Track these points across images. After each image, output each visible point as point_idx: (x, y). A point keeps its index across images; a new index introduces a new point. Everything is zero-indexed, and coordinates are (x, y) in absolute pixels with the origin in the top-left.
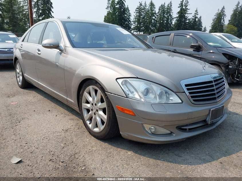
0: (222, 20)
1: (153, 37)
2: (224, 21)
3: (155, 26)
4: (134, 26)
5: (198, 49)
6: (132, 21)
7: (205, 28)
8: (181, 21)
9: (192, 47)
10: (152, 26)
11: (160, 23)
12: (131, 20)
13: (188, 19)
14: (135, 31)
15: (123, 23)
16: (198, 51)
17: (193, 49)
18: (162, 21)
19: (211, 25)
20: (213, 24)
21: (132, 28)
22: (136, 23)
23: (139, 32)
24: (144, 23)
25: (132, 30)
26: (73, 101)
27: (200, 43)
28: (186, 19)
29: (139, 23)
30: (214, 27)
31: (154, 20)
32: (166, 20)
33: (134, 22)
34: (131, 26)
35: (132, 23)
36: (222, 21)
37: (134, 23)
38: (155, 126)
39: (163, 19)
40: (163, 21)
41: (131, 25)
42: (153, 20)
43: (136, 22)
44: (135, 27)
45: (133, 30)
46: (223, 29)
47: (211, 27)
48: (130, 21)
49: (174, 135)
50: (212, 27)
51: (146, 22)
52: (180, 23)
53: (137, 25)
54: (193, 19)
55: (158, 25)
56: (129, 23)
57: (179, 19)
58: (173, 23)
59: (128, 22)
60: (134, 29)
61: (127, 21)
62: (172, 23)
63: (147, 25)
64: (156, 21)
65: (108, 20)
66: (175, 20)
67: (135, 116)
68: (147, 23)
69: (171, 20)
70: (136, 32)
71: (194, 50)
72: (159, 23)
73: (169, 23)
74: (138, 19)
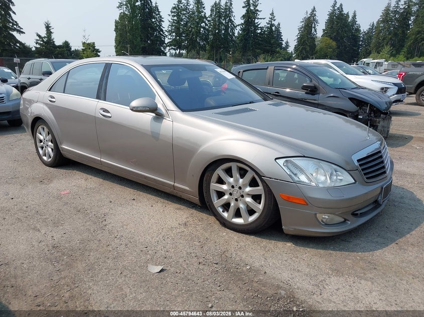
0: (313, 29)
1: (239, 72)
2: (316, 32)
3: (206, 39)
4: (171, 39)
5: (313, 90)
6: (166, 31)
7: (287, 42)
8: (249, 30)
9: (304, 88)
10: (202, 39)
11: (214, 35)
12: (164, 29)
13: (260, 27)
14: (172, 49)
15: (151, 34)
16: (313, 94)
17: (306, 91)
18: (217, 31)
19: (297, 38)
20: (299, 36)
21: (166, 42)
22: (174, 34)
23: (179, 50)
24: (187, 35)
25: (167, 46)
26: (187, 188)
27: (315, 83)
28: (256, 27)
29: (179, 34)
30: (301, 40)
31: (204, 28)
32: (224, 29)
33: (170, 32)
34: (165, 39)
35: (166, 33)
36: (313, 31)
37: (170, 35)
38: (328, 215)
39: (219, 27)
40: (220, 31)
41: (164, 36)
42: (202, 30)
43: (173, 32)
44: (172, 41)
45: (169, 46)
46: (315, 45)
47: (296, 41)
48: (162, 31)
49: (349, 222)
50: (298, 42)
51: (190, 32)
52: (247, 34)
53: (174, 37)
54: (268, 27)
55: (211, 37)
56: (161, 34)
57: (245, 27)
58: (236, 34)
59: (159, 32)
60: (170, 44)
61: (157, 30)
62: (234, 34)
63: (192, 37)
64: (208, 30)
65: (123, 30)
66: (238, 28)
67: (307, 205)
68: (193, 35)
69: (232, 29)
70: (174, 49)
71: (306, 93)
72: (212, 35)
73: (230, 35)
74: (177, 27)
